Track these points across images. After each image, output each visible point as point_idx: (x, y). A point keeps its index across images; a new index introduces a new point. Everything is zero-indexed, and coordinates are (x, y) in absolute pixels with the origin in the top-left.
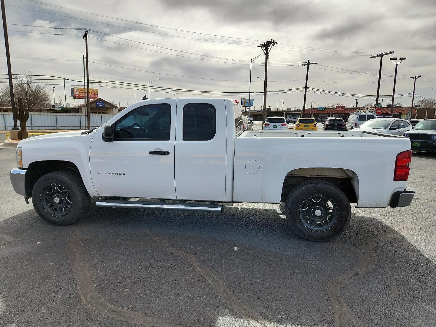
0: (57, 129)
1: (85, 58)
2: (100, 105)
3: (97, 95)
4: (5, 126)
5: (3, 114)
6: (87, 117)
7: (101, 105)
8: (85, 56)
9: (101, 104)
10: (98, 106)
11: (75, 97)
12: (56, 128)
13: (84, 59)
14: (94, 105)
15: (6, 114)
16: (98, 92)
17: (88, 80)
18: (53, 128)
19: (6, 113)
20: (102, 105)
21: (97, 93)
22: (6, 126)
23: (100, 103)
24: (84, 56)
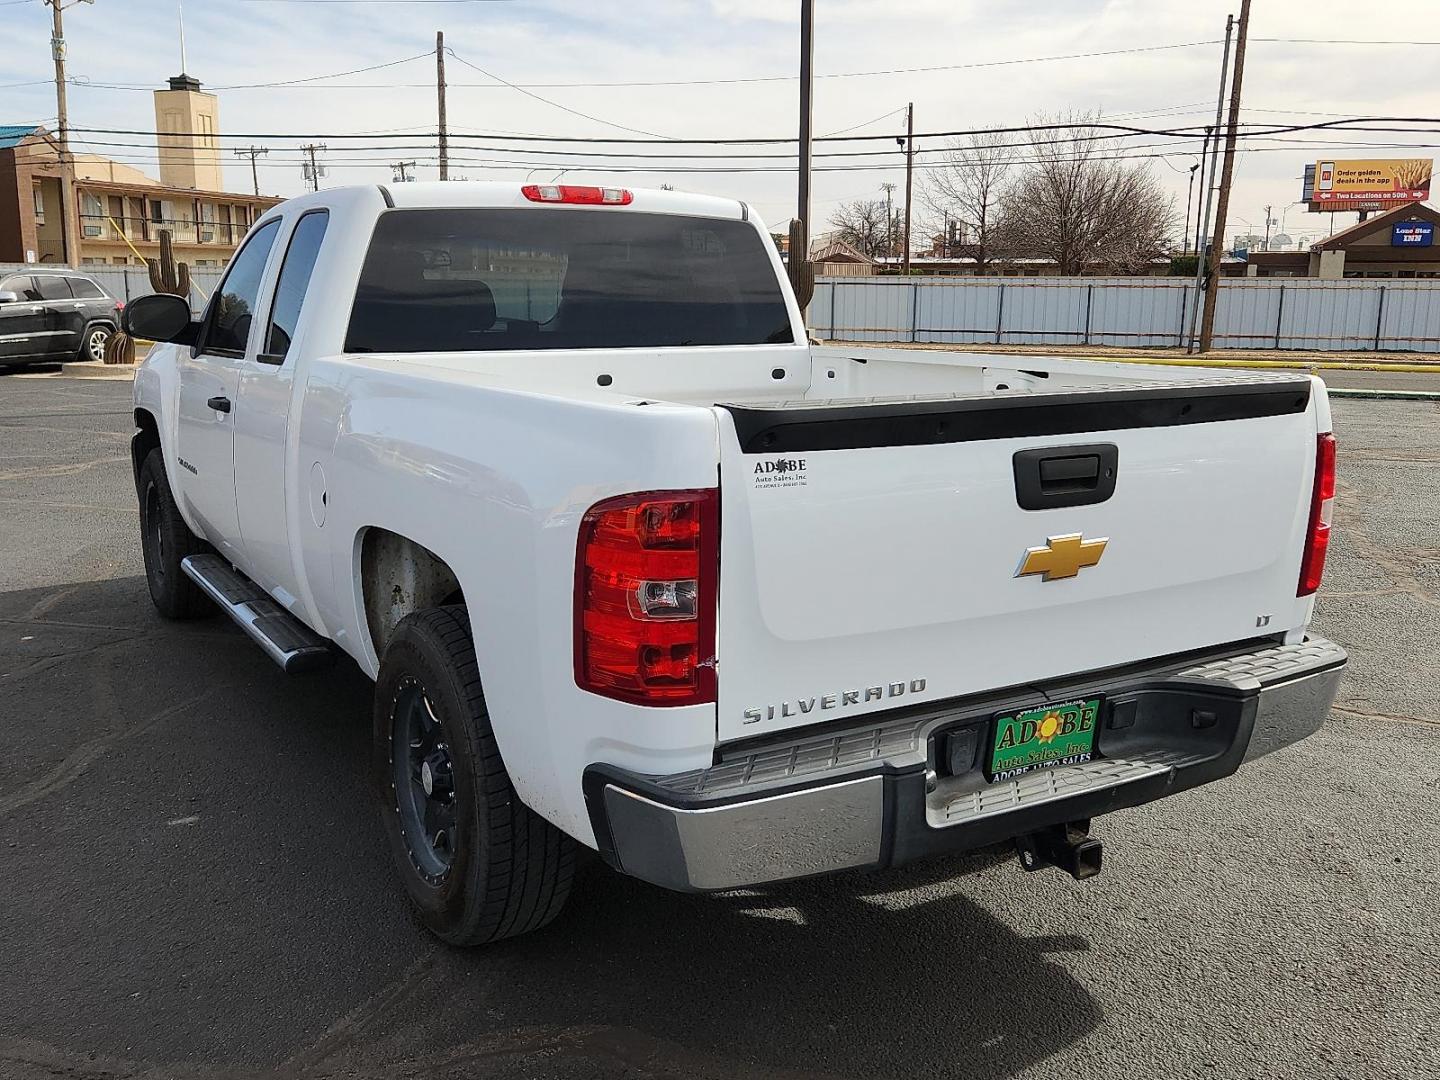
0: (1085, 344)
1: (1236, 27)
2: (1411, 238)
3: (1426, 186)
4: (911, 328)
5: (916, 285)
6: (1203, 294)
7: (1413, 236)
8: (1236, 18)
9: (1417, 231)
10: (1397, 242)
11: (1315, 206)
12: (1082, 338)
13: (1229, 29)
14: (1381, 239)
15: (924, 285)
16: (1428, 176)
17: (1232, 125)
18: (1073, 339)
19: (926, 280)
20: (1418, 238)
21: (1424, 180)
22: (917, 328)
23: (1412, 225)
24: (1231, 16)
